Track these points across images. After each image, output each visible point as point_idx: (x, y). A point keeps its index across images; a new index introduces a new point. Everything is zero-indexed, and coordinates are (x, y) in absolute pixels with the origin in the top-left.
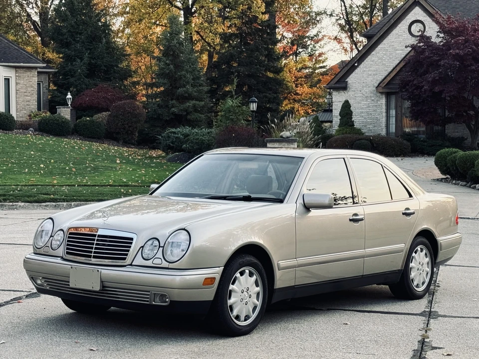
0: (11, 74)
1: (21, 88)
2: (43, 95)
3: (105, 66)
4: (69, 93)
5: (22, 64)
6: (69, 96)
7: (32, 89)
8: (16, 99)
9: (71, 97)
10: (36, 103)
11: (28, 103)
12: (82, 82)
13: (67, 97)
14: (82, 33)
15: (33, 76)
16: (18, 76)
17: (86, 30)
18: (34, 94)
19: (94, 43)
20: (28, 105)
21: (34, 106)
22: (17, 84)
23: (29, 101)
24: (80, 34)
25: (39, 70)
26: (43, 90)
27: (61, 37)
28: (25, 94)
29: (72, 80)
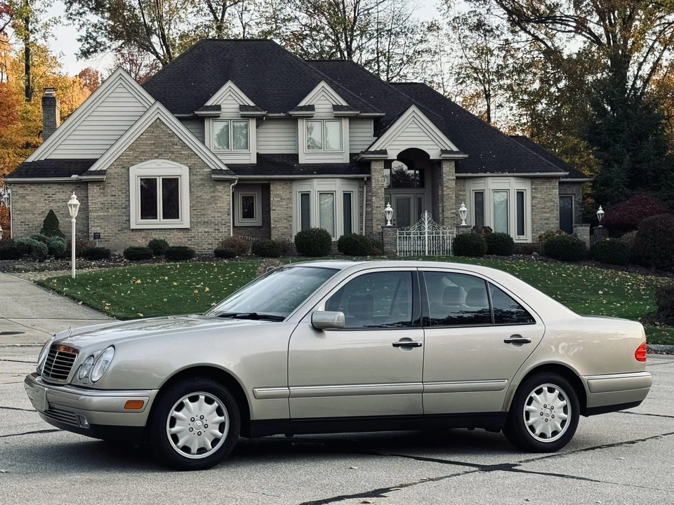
0: (526, 186)
1: (539, 203)
3: (654, 171)
4: (600, 208)
5: (538, 174)
6: (601, 211)
7: (552, 203)
8: (532, 216)
9: (603, 212)
10: (558, 222)
11: (547, 221)
12: (621, 192)
13: (599, 212)
14: (625, 130)
15: (553, 188)
16: (534, 189)
17: (628, 127)
18: (555, 210)
19: (639, 142)
20: (546, 224)
21: (554, 224)
22: (533, 198)
23: (548, 219)
24: (622, 131)
25: (562, 180)
27: (598, 137)
28: (543, 210)
29: (608, 191)
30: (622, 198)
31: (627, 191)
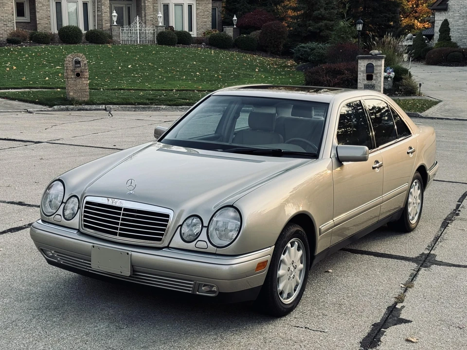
0: (193, 2)
1: (201, 12)
2: (218, 17)
4: (235, 16)
6: (235, 18)
7: (208, 13)
9: (236, 18)
10: (211, 24)
11: (205, 23)
12: (245, 7)
13: (234, 18)
15: (209, 3)
16: (198, 3)
18: (209, 17)
20: (205, 25)
21: (209, 25)
22: (197, 9)
23: (205, 22)
26: (218, 13)
28: (203, 17)
29: (238, 6)
30: (246, 10)
31: (249, 6)
